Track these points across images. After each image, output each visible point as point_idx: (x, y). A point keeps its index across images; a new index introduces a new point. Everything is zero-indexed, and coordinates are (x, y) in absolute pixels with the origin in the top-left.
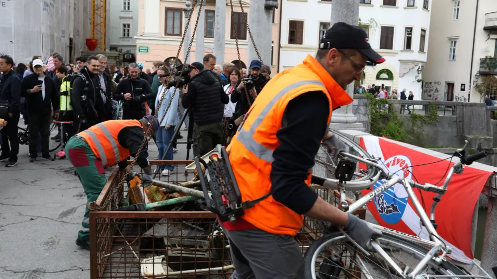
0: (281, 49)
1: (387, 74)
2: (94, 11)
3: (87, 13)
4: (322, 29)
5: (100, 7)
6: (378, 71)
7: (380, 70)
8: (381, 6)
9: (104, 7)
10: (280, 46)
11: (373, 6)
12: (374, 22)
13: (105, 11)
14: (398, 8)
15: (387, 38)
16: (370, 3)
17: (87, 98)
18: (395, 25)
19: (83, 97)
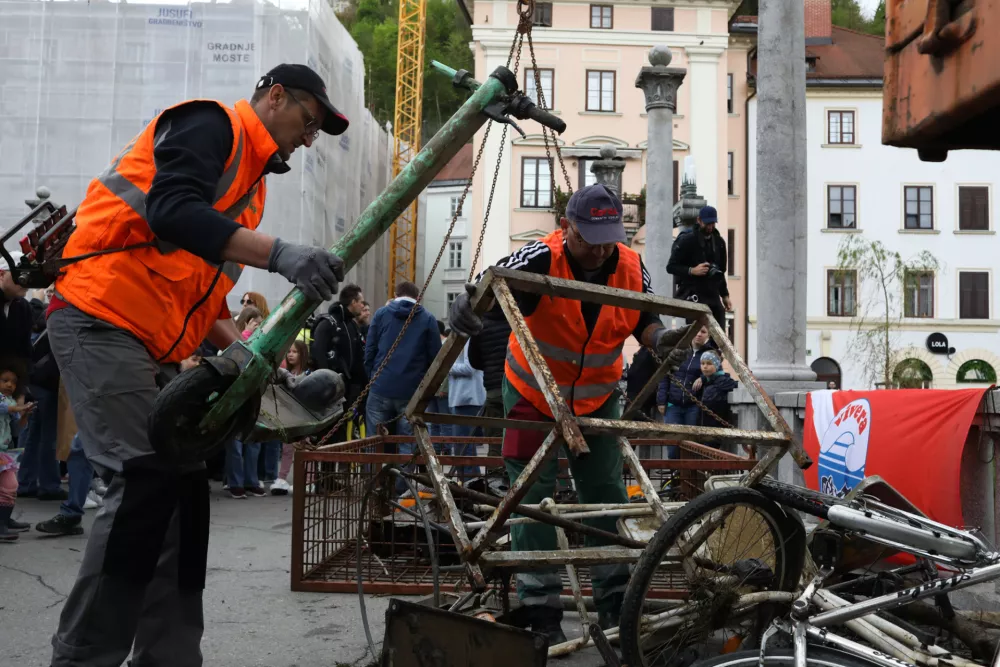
0: (750, 326)
1: (982, 371)
2: (394, 269)
3: (381, 273)
4: (832, 283)
5: (405, 260)
6: (960, 365)
7: (964, 362)
8: (955, 233)
9: (411, 261)
10: (747, 321)
11: (937, 233)
12: (930, 259)
13: (414, 268)
14: (993, 233)
15: (974, 294)
16: (932, 228)
17: (338, 355)
18: (990, 269)
19: (331, 353)
